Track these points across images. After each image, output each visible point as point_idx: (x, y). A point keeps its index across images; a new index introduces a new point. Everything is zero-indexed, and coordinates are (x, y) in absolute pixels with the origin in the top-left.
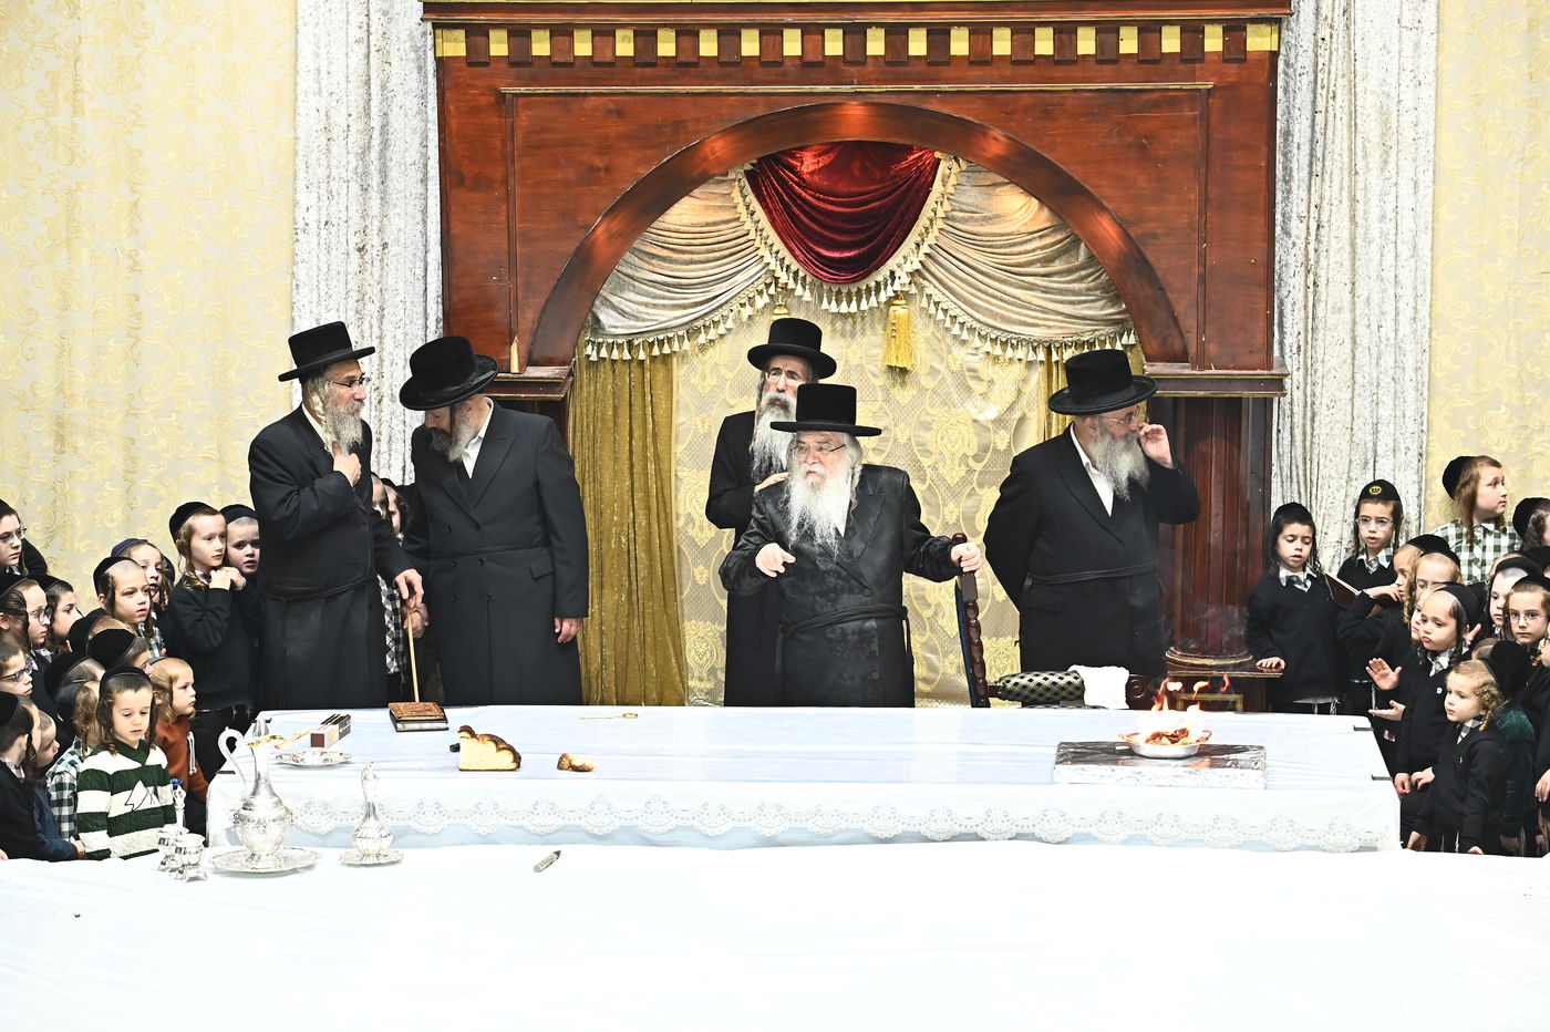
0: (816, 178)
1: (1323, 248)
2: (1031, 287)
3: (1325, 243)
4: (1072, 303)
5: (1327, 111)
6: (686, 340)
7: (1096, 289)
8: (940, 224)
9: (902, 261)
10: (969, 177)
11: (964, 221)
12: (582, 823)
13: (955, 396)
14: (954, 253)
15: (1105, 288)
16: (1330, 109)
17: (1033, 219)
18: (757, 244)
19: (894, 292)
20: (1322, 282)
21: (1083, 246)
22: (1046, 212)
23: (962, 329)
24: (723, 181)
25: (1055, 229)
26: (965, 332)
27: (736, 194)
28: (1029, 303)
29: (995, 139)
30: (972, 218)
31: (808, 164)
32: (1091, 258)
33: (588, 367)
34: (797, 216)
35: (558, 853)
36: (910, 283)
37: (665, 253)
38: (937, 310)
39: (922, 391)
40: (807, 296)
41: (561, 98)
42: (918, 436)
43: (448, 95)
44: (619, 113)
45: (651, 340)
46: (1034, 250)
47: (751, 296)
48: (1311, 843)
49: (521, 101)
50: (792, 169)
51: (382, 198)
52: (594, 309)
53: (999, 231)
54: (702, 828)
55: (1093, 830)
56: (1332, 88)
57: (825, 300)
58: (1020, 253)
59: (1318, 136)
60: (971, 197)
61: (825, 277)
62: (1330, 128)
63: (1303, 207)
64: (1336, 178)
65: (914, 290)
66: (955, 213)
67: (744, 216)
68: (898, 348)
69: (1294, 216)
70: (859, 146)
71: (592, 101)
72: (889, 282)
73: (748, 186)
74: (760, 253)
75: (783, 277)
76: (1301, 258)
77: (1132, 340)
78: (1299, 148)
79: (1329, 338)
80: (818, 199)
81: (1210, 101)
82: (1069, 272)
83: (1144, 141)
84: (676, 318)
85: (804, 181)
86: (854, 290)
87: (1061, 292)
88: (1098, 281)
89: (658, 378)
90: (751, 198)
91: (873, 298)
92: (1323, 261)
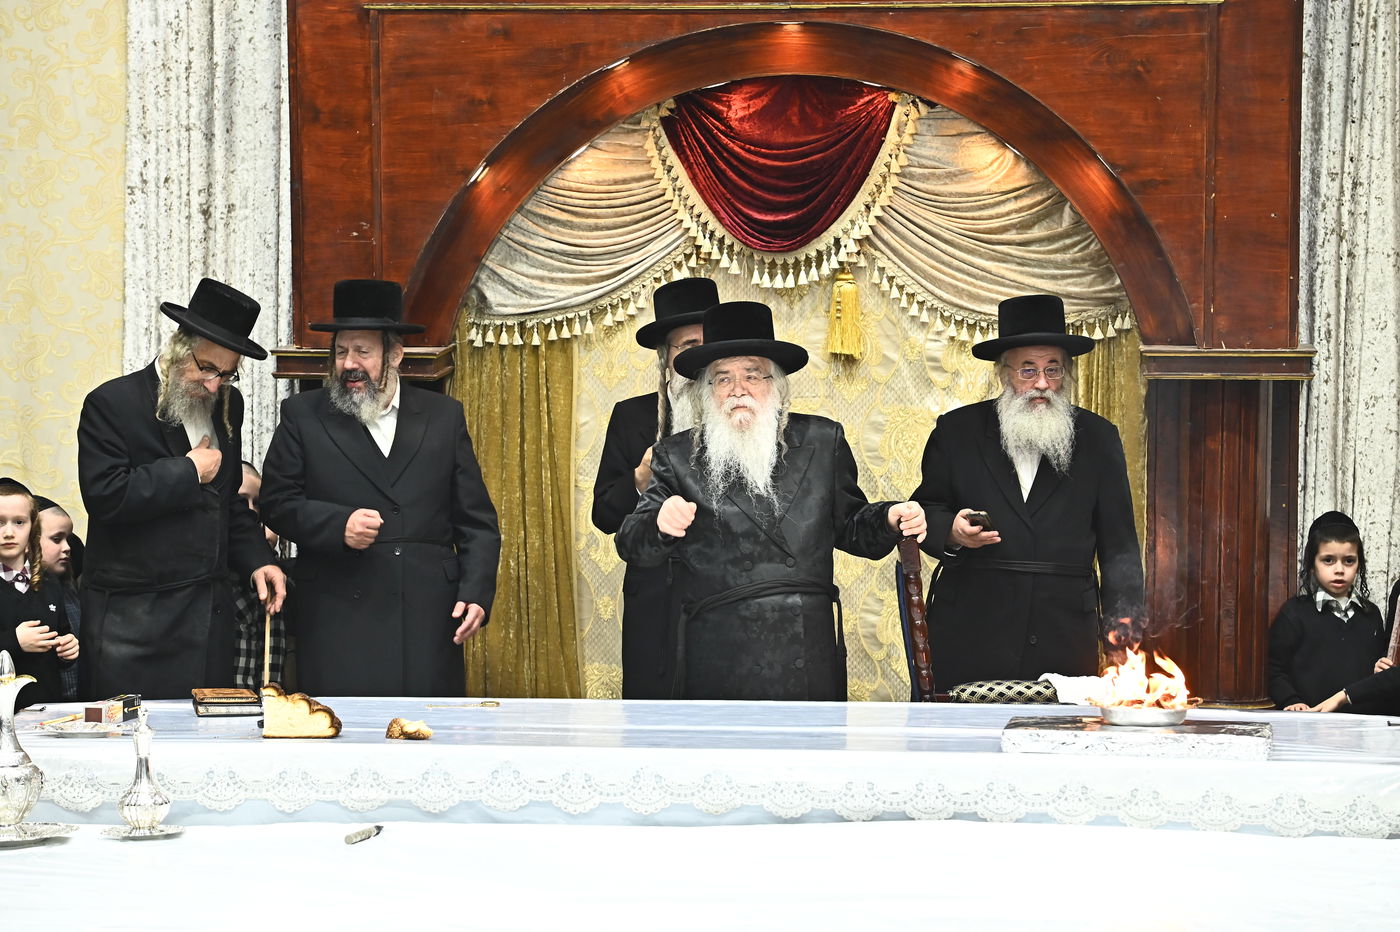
0: (746, 126)
1: (1362, 209)
2: (1004, 259)
3: (1363, 204)
4: (1054, 277)
5: (1366, 43)
6: (589, 322)
7: (1083, 260)
8: (894, 181)
9: (849, 226)
10: (929, 126)
11: (925, 178)
12: (413, 797)
13: (912, 391)
14: (911, 217)
15: (1094, 260)
16: (1371, 40)
17: (1007, 176)
18: (674, 206)
19: (841, 263)
20: (1360, 252)
21: (1067, 209)
22: (1022, 168)
23: (921, 310)
24: (635, 131)
25: (1033, 188)
26: (925, 312)
27: (650, 144)
28: (1003, 277)
29: (961, 73)
30: (933, 174)
31: (737, 108)
32: (1077, 222)
33: (471, 355)
34: (723, 172)
35: (379, 829)
36: (858, 253)
37: (564, 217)
38: (891, 288)
39: (874, 384)
40: (735, 269)
41: (436, 16)
42: (867, 439)
43: (300, 11)
44: (507, 34)
45: (547, 321)
46: (1008, 214)
47: (667, 269)
48: (1328, 828)
49: (388, 18)
50: (718, 115)
51: (227, 150)
52: (480, 285)
53: (967, 190)
54: (562, 805)
55: (1050, 810)
56: (1373, 14)
57: (756, 273)
58: (991, 218)
59: (1355, 72)
60: (932, 148)
61: (756, 244)
62: (1370, 65)
63: (1335, 161)
64: (1378, 127)
65: (863, 262)
66: (912, 169)
67: (660, 172)
68: (843, 331)
69: (1324, 172)
70: (796, 81)
71: (472, 21)
72: (833, 252)
73: (664, 138)
74: (678, 216)
75: (706, 246)
76: (1331, 224)
77: (1127, 324)
78: (1330, 89)
79: (1368, 321)
80: (749, 151)
81: (1221, 19)
82: (1050, 239)
83: (1140, 68)
84: (577, 295)
85: (730, 127)
86: (791, 261)
87: (1040, 264)
88: (1086, 252)
89: (555, 368)
90: (669, 150)
91: (814, 270)
92: (1361, 227)
